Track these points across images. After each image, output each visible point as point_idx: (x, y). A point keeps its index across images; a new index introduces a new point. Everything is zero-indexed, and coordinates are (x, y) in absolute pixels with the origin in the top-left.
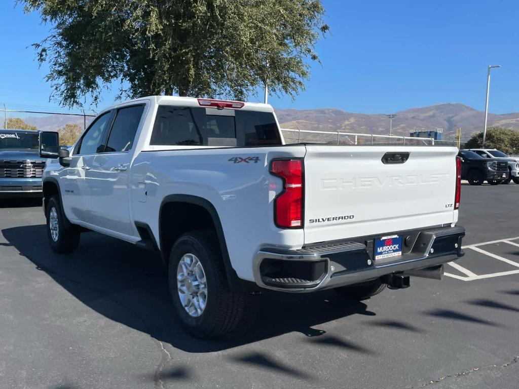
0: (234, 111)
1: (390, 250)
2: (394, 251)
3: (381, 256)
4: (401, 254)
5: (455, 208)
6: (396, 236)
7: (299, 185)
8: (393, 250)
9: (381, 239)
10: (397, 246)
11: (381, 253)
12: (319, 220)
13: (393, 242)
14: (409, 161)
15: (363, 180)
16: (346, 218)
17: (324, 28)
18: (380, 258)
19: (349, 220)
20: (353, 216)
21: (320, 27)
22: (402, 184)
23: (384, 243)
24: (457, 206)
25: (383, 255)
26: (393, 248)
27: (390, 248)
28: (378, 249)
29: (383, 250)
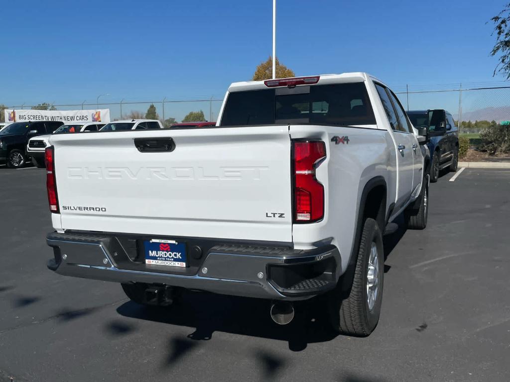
1: (168, 257)
2: (176, 260)
3: (154, 261)
4: (185, 266)
5: (295, 221)
7: (51, 172)
8: (173, 258)
9: (151, 241)
11: (155, 258)
13: (171, 248)
15: (110, 170)
16: (98, 209)
18: (152, 263)
19: (101, 213)
20: (106, 209)
22: (167, 177)
23: (157, 247)
24: (299, 218)
25: (157, 261)
26: (173, 255)
27: (168, 255)
28: (150, 252)
29: (157, 254)
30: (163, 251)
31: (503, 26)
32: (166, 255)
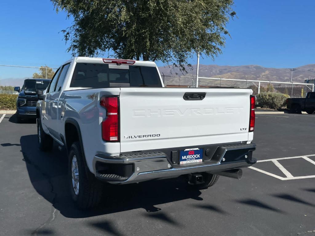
0: (128, 66)
1: (192, 158)
2: (196, 159)
3: (185, 161)
4: (202, 161)
5: (250, 131)
6: (197, 149)
7: (116, 114)
8: (195, 158)
9: (185, 151)
10: (198, 156)
11: (185, 160)
12: (131, 137)
13: (195, 152)
14: (206, 99)
15: (166, 111)
16: (154, 136)
17: (233, 14)
18: (184, 163)
19: (156, 137)
20: (160, 135)
21: (230, 13)
22: (201, 114)
23: (187, 153)
24: (251, 130)
25: (186, 161)
26: (195, 156)
27: (192, 156)
28: (183, 157)
29: (186, 158)
30: (190, 155)
31: (68, 35)
32: (191, 157)
